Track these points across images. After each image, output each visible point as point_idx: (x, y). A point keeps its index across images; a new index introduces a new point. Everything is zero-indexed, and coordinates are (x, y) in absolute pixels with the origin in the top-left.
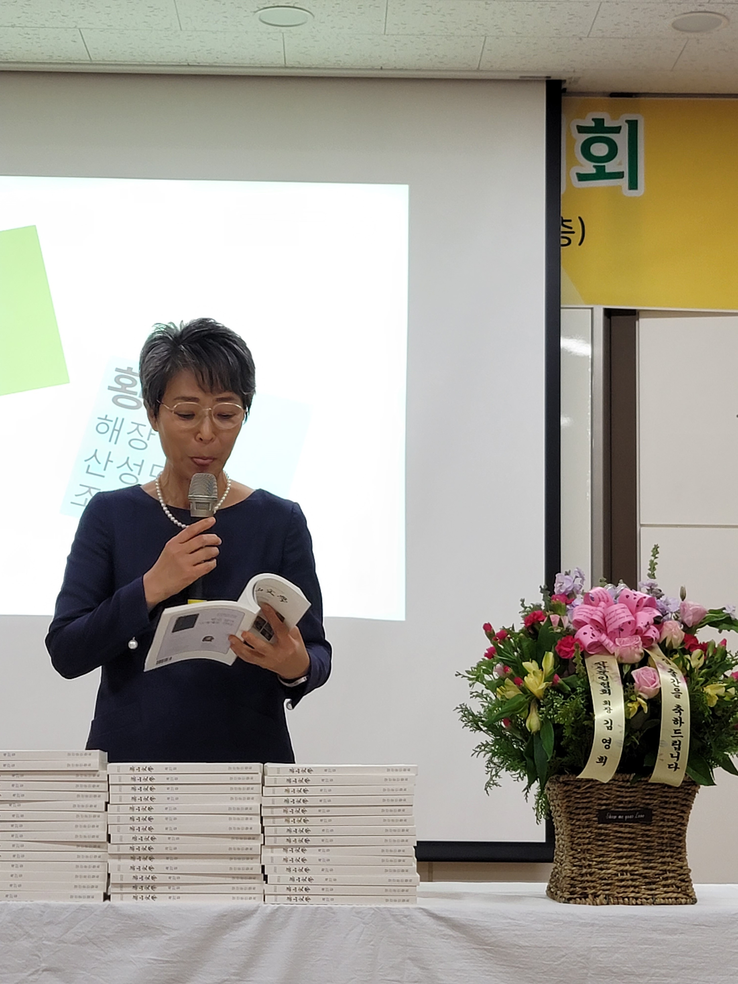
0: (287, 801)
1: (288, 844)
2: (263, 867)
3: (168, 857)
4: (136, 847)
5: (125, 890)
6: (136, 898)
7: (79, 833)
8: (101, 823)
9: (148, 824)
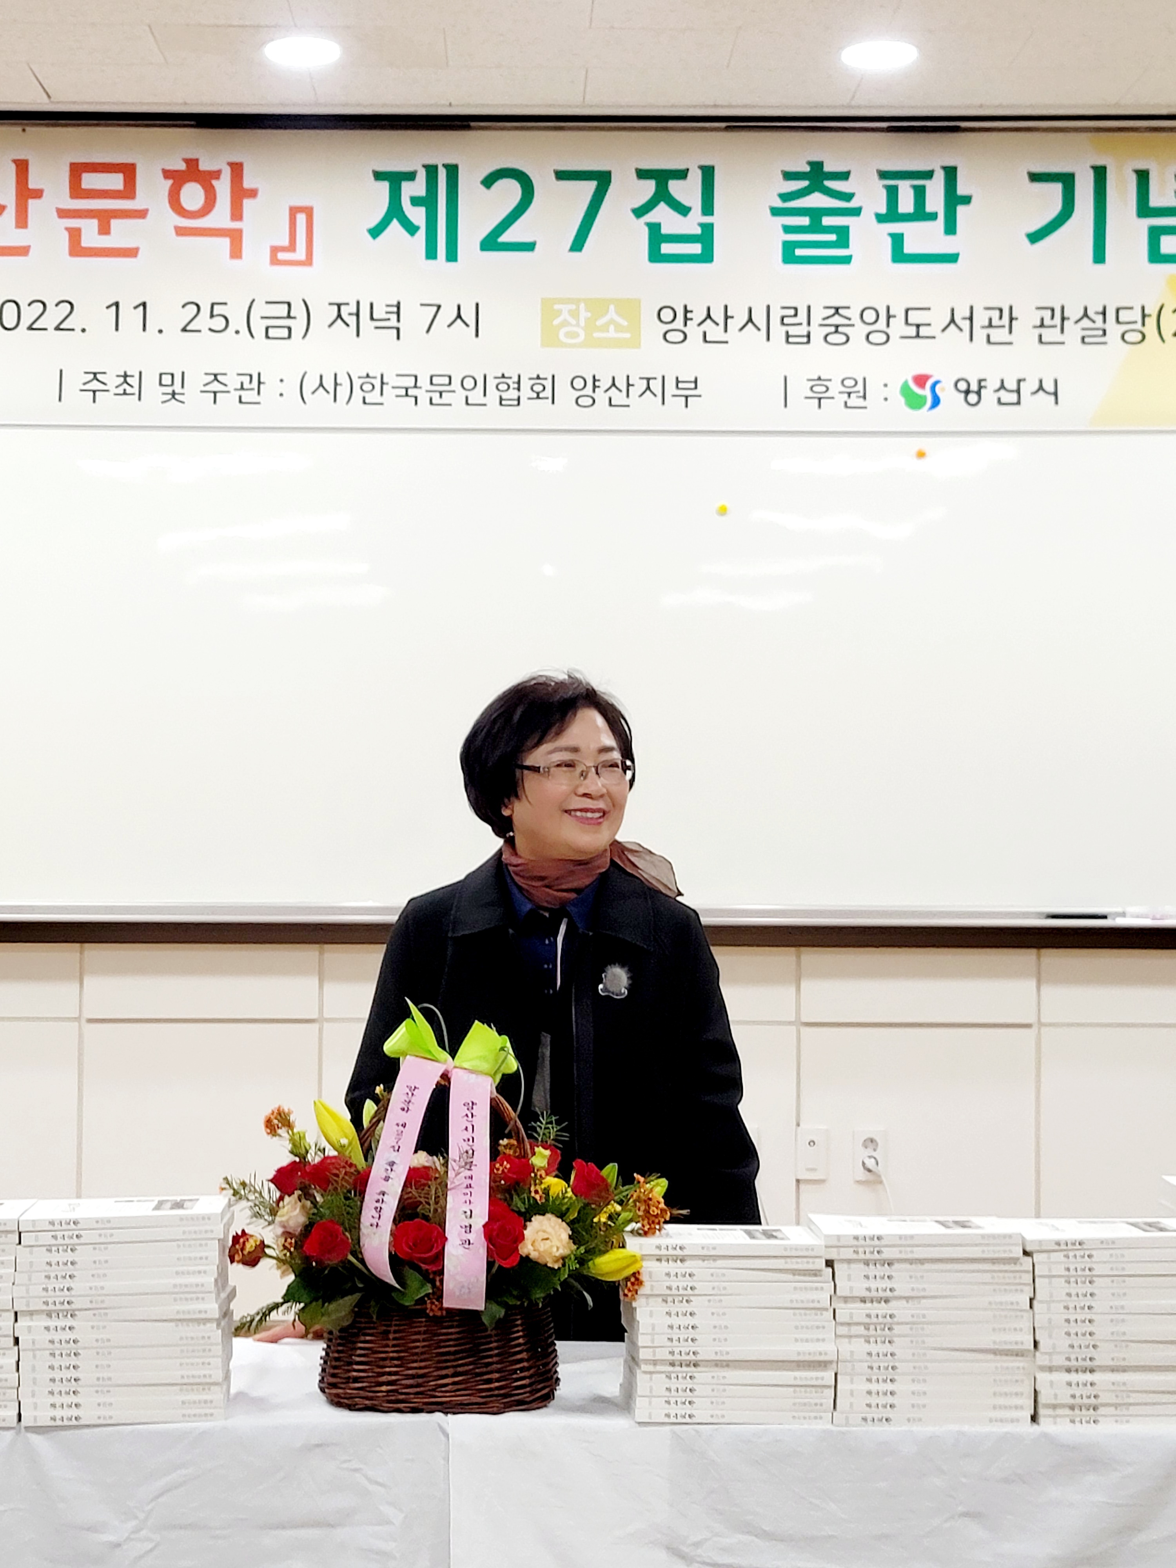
3: (1113, 1370)
4: (1074, 1357)
5: (1059, 1412)
6: (1073, 1421)
7: (997, 1338)
8: (1027, 1325)
9: (1089, 1328)
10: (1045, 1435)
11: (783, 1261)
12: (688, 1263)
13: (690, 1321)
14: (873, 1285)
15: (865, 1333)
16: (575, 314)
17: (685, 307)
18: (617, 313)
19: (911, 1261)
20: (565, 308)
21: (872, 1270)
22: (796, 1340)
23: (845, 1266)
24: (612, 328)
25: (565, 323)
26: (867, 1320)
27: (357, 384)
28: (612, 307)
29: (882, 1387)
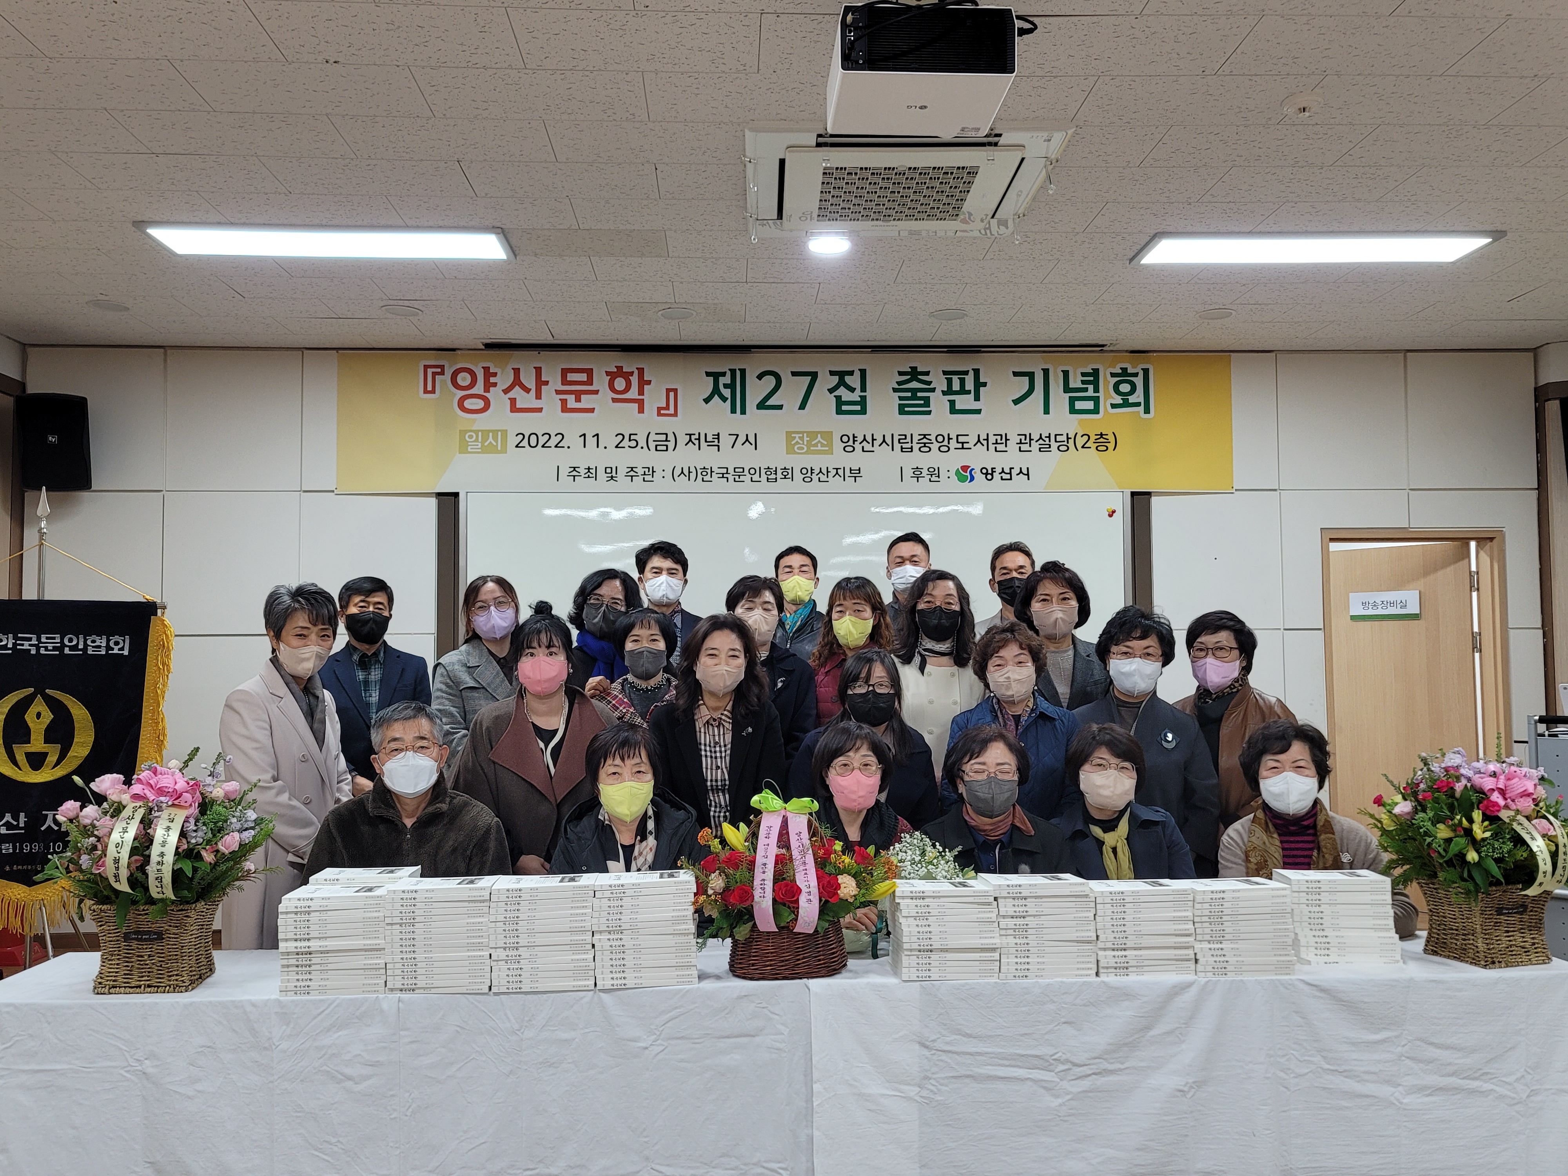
0: (1211, 912)
1: (1211, 939)
2: (1195, 954)
3: (1135, 949)
4: (1116, 943)
5: (1110, 970)
6: (1116, 975)
7: (1078, 935)
8: (1092, 928)
9: (1123, 928)
10: (1104, 982)
11: (973, 898)
12: (927, 900)
13: (929, 929)
14: (1017, 909)
15: (1014, 933)
16: (802, 438)
17: (854, 435)
18: (821, 437)
19: (1036, 897)
20: (797, 436)
21: (1016, 902)
22: (980, 938)
23: (1003, 900)
24: (819, 445)
25: (797, 443)
26: (1015, 927)
27: (699, 471)
28: (819, 435)
29: (1023, 960)
